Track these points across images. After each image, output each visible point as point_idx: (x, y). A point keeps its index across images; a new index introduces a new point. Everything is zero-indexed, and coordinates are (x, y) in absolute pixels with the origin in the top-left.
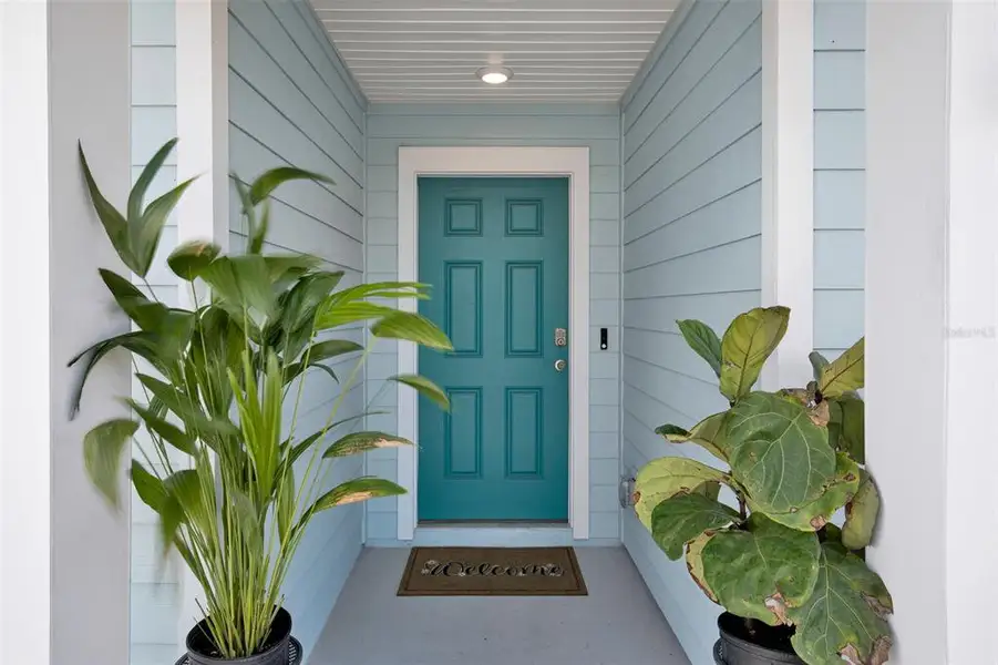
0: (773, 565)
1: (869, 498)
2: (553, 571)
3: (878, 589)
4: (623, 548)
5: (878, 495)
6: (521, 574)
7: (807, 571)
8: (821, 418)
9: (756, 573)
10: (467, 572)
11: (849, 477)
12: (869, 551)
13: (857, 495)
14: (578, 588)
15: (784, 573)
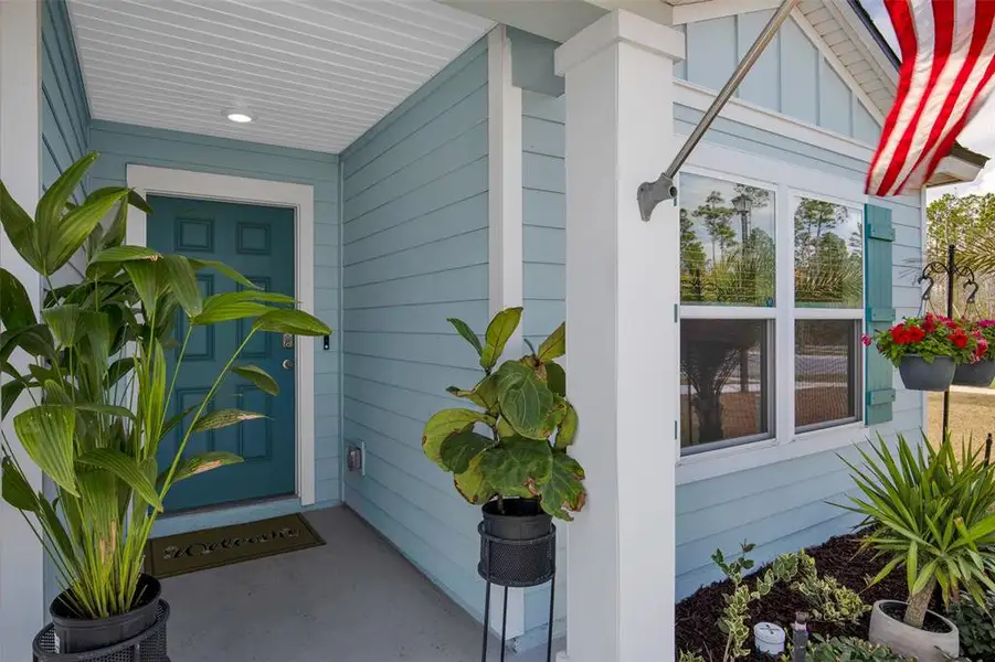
0: (524, 464)
1: (570, 417)
2: (290, 532)
3: (576, 467)
4: (345, 506)
5: (575, 414)
6: (263, 540)
7: (547, 462)
8: (542, 375)
9: (514, 471)
10: (211, 548)
11: (561, 406)
12: (569, 448)
13: (566, 416)
14: (318, 541)
15: (532, 467)
